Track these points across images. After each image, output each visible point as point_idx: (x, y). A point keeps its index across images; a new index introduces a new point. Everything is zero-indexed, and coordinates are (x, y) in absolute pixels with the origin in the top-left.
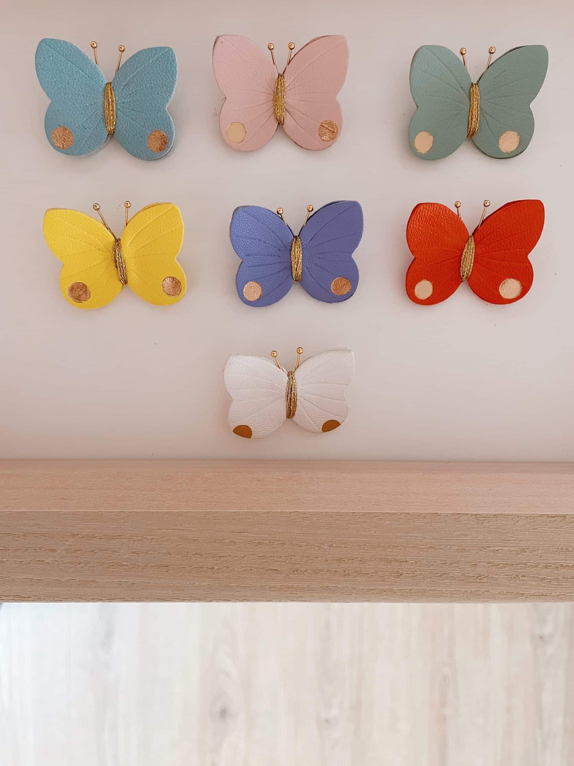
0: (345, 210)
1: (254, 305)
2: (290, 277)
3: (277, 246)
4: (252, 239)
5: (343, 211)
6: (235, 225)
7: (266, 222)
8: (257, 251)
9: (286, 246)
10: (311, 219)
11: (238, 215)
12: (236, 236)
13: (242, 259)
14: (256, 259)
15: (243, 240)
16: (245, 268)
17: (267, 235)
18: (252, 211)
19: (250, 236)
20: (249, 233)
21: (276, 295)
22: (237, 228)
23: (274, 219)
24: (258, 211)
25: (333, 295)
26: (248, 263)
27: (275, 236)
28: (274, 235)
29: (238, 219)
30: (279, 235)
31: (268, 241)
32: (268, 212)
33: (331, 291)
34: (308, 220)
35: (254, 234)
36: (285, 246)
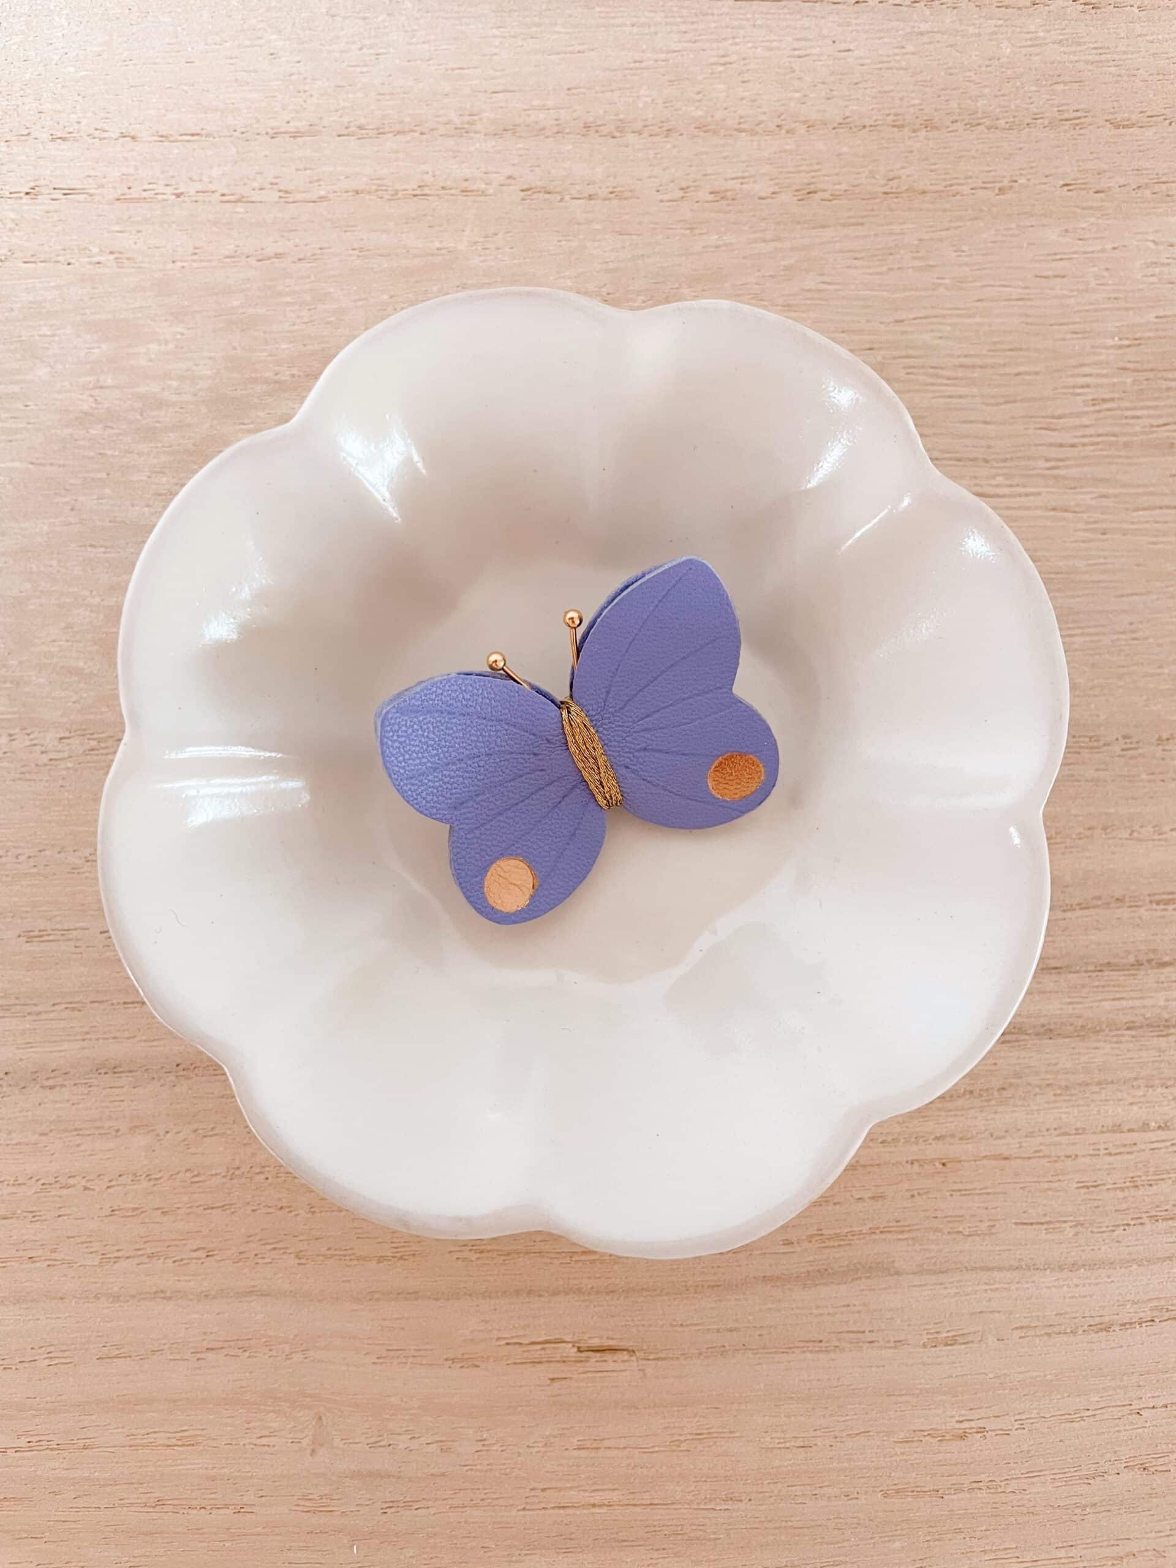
0: (669, 590)
1: (527, 916)
2: (592, 805)
3: (527, 748)
4: (454, 764)
5: (664, 593)
6: (393, 755)
7: (471, 706)
8: (479, 783)
9: (549, 737)
10: (585, 645)
11: (389, 728)
12: (407, 779)
13: (447, 821)
14: (484, 804)
15: (431, 777)
16: (466, 838)
17: (489, 736)
18: (423, 701)
19: (445, 760)
20: (437, 755)
21: (573, 864)
22: (401, 758)
23: (490, 690)
24: (439, 691)
25: (725, 804)
26: (467, 824)
27: (511, 728)
28: (506, 727)
29: (395, 738)
30: (520, 720)
31: (497, 749)
32: (467, 682)
33: (714, 798)
34: (579, 651)
35: (451, 749)
36: (547, 739)
